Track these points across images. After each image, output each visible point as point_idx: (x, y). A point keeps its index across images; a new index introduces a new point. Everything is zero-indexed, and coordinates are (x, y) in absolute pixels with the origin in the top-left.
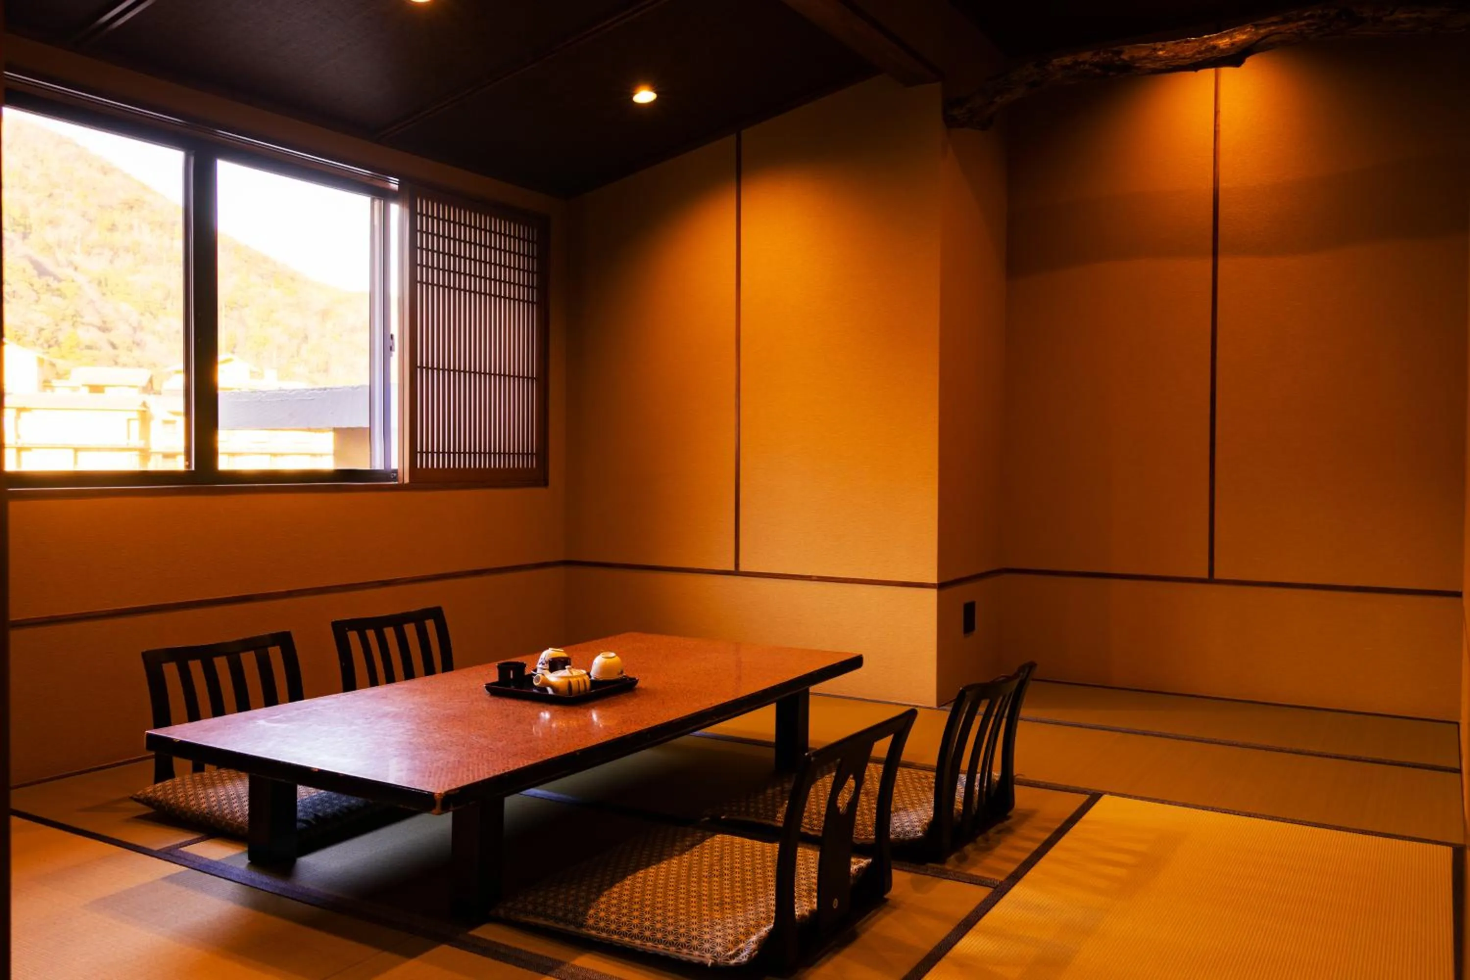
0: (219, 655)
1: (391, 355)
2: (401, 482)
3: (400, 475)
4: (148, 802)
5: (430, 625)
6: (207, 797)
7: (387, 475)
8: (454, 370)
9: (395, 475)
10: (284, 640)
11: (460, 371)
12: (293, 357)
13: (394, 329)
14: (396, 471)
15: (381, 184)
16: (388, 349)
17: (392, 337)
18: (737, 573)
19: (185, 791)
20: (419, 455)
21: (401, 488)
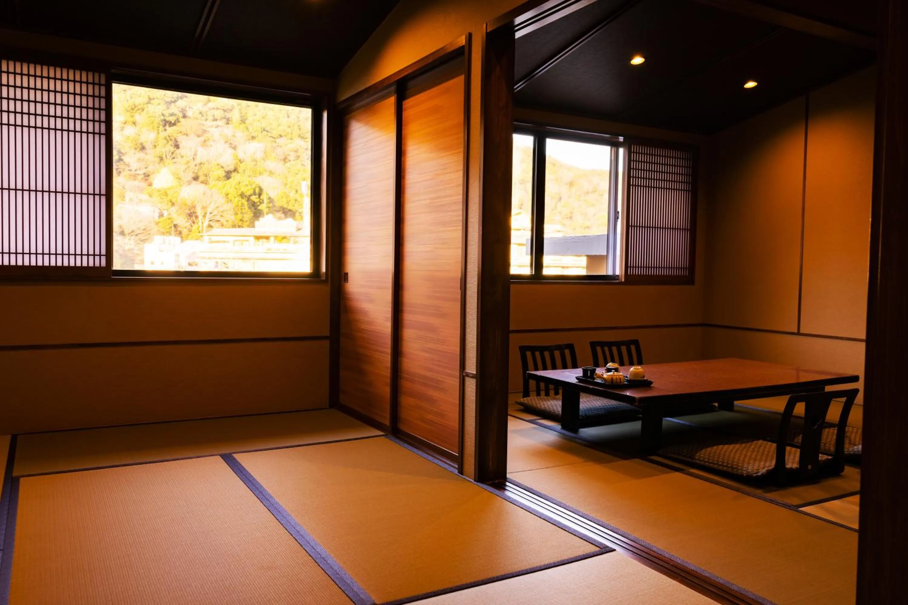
0: (546, 350)
1: (617, 221)
2: (620, 281)
3: (620, 277)
4: (522, 404)
5: (633, 347)
6: (544, 405)
7: (614, 277)
8: (647, 227)
9: (617, 277)
10: (570, 347)
11: (650, 227)
12: (553, 210)
13: (619, 209)
14: (618, 276)
15: (615, 140)
16: (616, 218)
17: (618, 212)
18: (798, 333)
19: (535, 402)
20: (629, 268)
21: (621, 283)
